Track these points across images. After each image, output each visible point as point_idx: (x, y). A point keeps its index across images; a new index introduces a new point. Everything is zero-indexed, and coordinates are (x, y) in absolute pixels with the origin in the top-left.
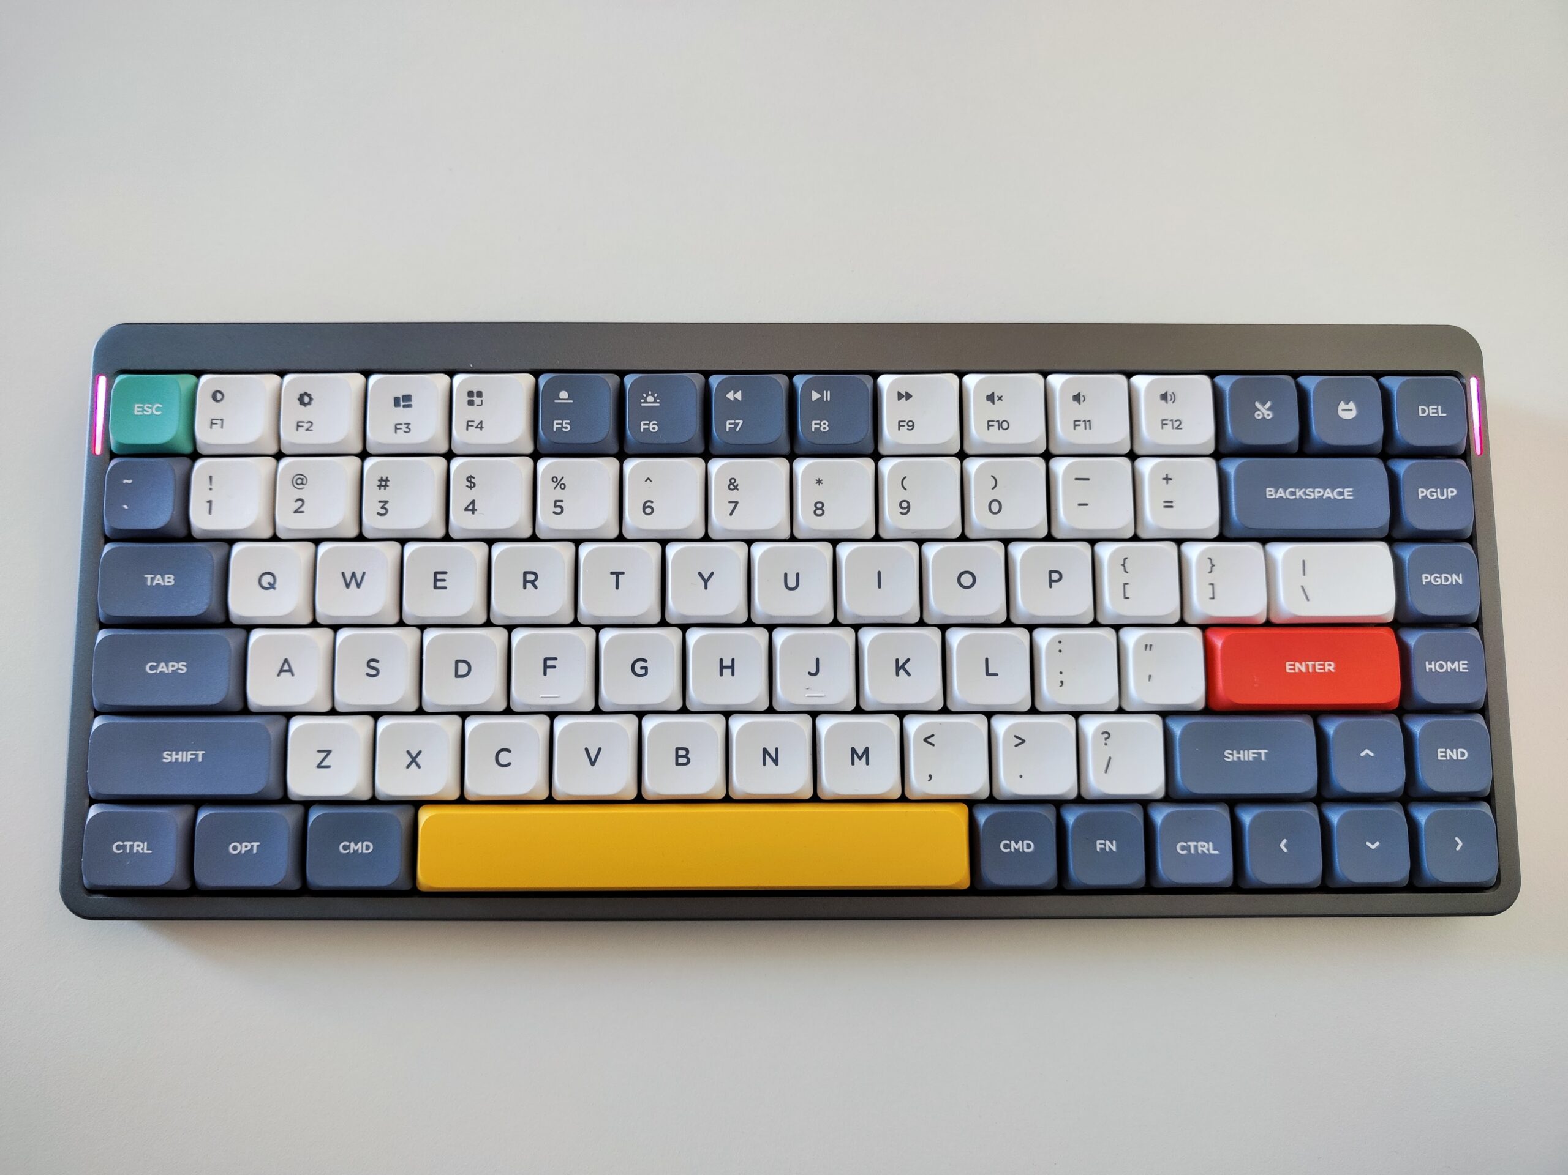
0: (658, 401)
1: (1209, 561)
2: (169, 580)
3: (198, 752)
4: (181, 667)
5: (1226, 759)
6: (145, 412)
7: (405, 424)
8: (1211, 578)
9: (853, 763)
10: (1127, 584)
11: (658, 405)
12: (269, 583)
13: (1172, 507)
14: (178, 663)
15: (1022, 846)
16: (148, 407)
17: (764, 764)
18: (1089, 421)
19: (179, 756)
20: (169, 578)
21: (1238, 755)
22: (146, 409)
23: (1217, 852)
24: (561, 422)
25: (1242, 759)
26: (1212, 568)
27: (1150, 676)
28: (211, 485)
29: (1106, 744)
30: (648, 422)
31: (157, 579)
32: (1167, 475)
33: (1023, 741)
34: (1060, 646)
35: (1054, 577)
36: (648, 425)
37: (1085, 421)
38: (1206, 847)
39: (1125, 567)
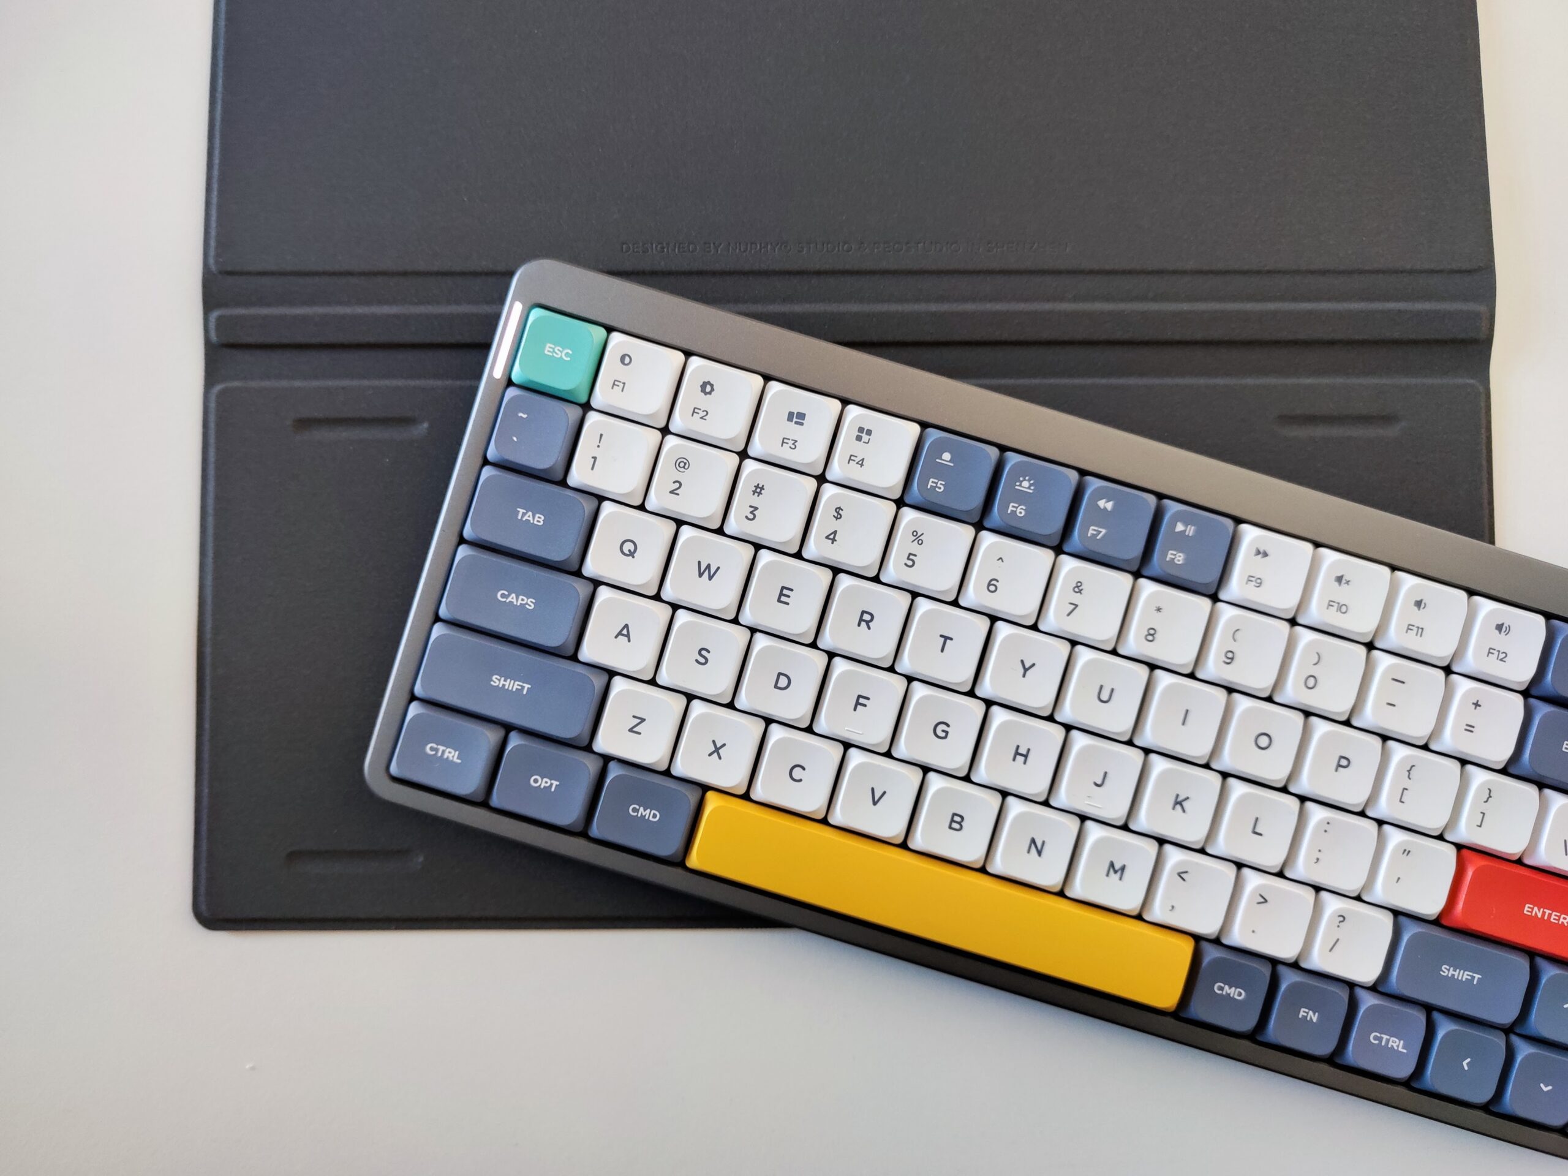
0: (1032, 488)
1: (1488, 791)
2: (539, 520)
3: (524, 685)
4: (530, 603)
5: (1441, 973)
6: (555, 354)
7: (793, 440)
8: (1484, 807)
9: (1107, 875)
10: (1406, 789)
11: (1031, 491)
12: (629, 551)
13: (1472, 732)
14: (528, 599)
15: (1233, 992)
16: (559, 350)
17: (1029, 851)
18: (1422, 629)
19: (507, 684)
20: (539, 517)
21: (1454, 973)
22: (556, 350)
23: (1405, 1051)
24: (936, 481)
25: (1456, 977)
26: (1488, 798)
27: (1399, 878)
28: (600, 442)
29: (1338, 926)
30: (1016, 505)
31: (528, 515)
32: (1478, 701)
33: (1266, 901)
34: (1327, 827)
35: (1343, 763)
36: (1017, 508)
37: (1418, 627)
38: (1396, 1044)
39: (1409, 773)
